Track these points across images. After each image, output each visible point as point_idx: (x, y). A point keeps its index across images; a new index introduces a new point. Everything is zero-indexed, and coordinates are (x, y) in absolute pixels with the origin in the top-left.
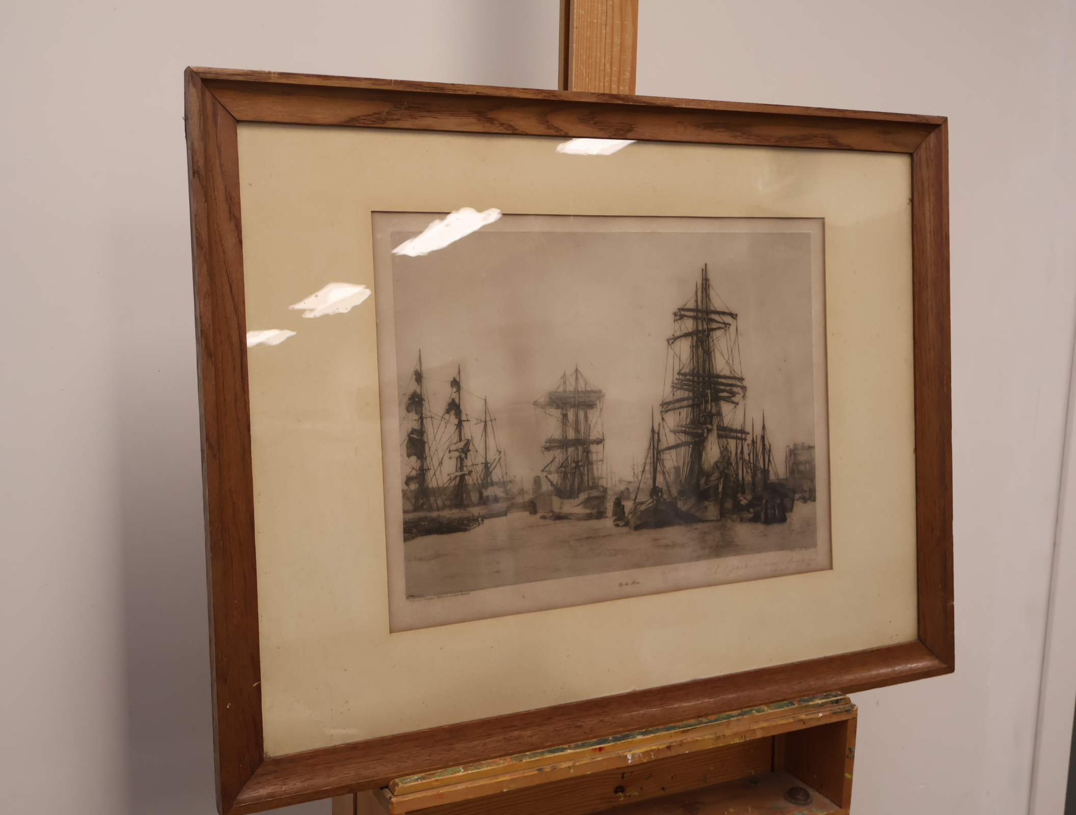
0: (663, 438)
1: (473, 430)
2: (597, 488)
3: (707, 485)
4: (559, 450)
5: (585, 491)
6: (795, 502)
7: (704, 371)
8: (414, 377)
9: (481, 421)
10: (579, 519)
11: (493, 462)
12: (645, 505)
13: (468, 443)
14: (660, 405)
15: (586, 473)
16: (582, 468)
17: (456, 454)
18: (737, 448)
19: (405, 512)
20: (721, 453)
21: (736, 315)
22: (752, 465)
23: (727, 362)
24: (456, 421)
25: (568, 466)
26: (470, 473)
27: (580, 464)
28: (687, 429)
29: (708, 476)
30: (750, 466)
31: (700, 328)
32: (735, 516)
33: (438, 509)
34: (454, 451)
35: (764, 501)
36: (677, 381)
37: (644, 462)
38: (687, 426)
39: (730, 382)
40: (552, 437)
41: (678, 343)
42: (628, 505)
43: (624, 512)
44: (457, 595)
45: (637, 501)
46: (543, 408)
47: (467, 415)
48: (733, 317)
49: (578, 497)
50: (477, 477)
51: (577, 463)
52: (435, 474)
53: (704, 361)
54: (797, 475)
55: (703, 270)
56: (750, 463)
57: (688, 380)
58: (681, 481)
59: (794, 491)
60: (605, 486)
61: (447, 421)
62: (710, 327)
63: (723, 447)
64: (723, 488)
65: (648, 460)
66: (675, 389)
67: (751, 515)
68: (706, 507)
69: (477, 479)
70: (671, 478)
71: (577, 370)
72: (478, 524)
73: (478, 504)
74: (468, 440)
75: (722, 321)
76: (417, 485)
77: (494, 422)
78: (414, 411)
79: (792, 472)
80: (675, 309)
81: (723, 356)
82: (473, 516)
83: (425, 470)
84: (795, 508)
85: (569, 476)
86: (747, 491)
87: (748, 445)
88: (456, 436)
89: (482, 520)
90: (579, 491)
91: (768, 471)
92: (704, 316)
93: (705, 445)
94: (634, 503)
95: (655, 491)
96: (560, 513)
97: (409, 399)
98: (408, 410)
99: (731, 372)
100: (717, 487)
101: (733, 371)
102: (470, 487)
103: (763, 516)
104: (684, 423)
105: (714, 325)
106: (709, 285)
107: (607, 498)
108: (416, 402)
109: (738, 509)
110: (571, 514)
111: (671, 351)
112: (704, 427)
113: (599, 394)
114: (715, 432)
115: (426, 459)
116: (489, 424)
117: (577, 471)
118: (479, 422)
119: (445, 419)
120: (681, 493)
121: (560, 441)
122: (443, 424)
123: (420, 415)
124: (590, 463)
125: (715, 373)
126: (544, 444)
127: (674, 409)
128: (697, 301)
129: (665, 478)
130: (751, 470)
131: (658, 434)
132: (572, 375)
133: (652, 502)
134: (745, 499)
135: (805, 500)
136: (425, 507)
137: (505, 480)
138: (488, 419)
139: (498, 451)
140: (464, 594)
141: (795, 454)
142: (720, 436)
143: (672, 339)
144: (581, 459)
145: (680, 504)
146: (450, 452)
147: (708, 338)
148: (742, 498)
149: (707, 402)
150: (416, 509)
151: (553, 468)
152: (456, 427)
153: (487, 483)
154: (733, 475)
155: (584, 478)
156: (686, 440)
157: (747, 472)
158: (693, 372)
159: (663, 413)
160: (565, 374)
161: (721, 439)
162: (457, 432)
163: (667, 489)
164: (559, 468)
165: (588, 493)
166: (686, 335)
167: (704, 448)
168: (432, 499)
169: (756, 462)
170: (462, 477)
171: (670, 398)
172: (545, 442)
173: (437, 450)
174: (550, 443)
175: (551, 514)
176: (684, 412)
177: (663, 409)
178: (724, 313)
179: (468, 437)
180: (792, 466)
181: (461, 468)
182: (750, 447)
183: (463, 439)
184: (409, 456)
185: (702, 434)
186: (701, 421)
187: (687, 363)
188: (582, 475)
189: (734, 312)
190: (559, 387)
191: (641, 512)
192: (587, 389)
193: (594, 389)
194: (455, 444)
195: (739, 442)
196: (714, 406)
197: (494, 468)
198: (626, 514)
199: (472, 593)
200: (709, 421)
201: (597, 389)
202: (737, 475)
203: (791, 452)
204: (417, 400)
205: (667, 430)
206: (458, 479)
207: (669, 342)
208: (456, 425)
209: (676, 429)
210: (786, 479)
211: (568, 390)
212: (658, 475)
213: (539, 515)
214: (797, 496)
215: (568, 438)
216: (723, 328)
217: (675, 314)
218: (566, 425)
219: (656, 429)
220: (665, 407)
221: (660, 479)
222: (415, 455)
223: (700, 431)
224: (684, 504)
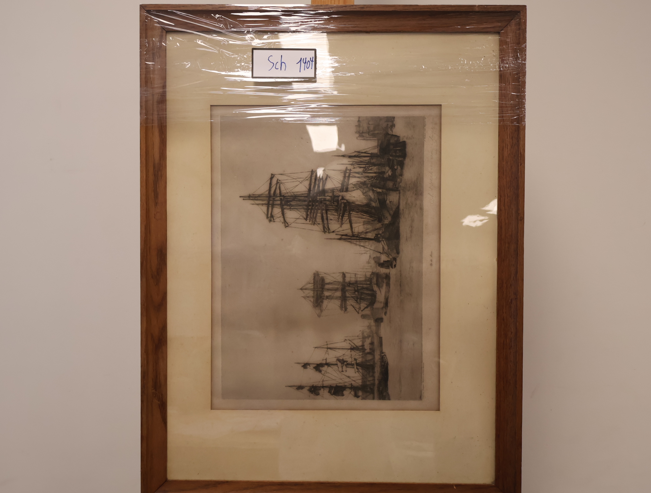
0: (345, 232)
1: (332, 357)
2: (372, 278)
3: (376, 201)
4: (347, 302)
5: (373, 287)
6: (394, 134)
7: (305, 201)
8: (300, 390)
9: (327, 351)
10: (389, 291)
11: (351, 344)
12: (384, 246)
13: (338, 360)
14: (325, 233)
15: (362, 285)
16: (359, 288)
17: (344, 367)
18: (355, 177)
19: (373, 399)
20: (358, 189)
21: (272, 174)
22: (367, 166)
23: (301, 183)
24: (326, 367)
25: (357, 297)
26: (355, 359)
27: (356, 289)
28: (341, 215)
29: (371, 200)
30: (367, 167)
31: (279, 202)
32: (398, 180)
33: (374, 380)
34: (342, 369)
35: (391, 158)
36: (311, 221)
37: (358, 246)
38: (339, 215)
39: (313, 181)
40: (340, 306)
41: (288, 220)
42: (384, 258)
43: (388, 261)
44: (423, 371)
45: (381, 251)
46: (322, 311)
47: (323, 360)
48: (273, 177)
49: (375, 292)
50: (358, 355)
51: (355, 291)
52: (354, 381)
53: (300, 200)
54: (376, 132)
55: (243, 199)
56: (366, 167)
57: (311, 213)
58: (372, 221)
59: (387, 134)
60: (370, 273)
61: (326, 372)
62: (278, 195)
63: (354, 188)
64: (380, 188)
65: (358, 243)
66: (316, 223)
67: (399, 168)
68: (390, 202)
69: (359, 355)
70: (369, 226)
71: (301, 289)
72: (385, 356)
73: (374, 355)
74: (337, 360)
75: (275, 186)
76: (360, 391)
77: (328, 343)
78: (319, 391)
79: (374, 135)
80: (267, 221)
81: (297, 186)
82: (380, 359)
83: (351, 386)
84: (398, 134)
85: (363, 296)
86: (383, 170)
87: (354, 168)
88: (334, 367)
89: (383, 353)
90: (372, 290)
91: (371, 154)
92: (272, 199)
93: (351, 201)
94: (383, 254)
95: (376, 239)
96: (384, 303)
97: (312, 393)
98: (318, 394)
99: (307, 180)
100: (378, 193)
101: (307, 178)
102: (364, 360)
103: (400, 159)
104: (337, 217)
105: (278, 191)
106: (253, 195)
107: (378, 272)
108: (314, 390)
109: (393, 178)
110: (385, 296)
111: (293, 225)
112: (340, 202)
113: (316, 275)
114: (344, 194)
115: (346, 386)
116: (329, 346)
117: (361, 291)
118: (327, 352)
119: (324, 373)
120: (380, 220)
121: (342, 301)
122: (327, 375)
123: (321, 388)
124: (356, 282)
125: (307, 193)
126: (343, 312)
127: (328, 224)
128: (263, 204)
129: (370, 232)
130: (370, 166)
131: (342, 235)
132: (304, 292)
133: (383, 241)
134: (388, 172)
135: (393, 126)
136: (372, 387)
137: (361, 337)
138: (326, 347)
139: (344, 341)
140: (423, 366)
141: (363, 133)
142: (347, 190)
143: (285, 224)
144: (354, 288)
145: (386, 222)
146: (342, 371)
147: (286, 196)
148: (387, 174)
149: (325, 200)
150: (372, 392)
151: (357, 306)
152: (329, 367)
153: (362, 349)
154: (372, 181)
155: (365, 287)
156: (348, 216)
157: (371, 170)
158: (306, 209)
159: (330, 231)
160: (303, 297)
161: (349, 189)
162: (332, 366)
163: (376, 231)
164: (358, 303)
165: (374, 284)
166: (283, 214)
167: (353, 203)
168: (368, 383)
169: (366, 163)
170: (358, 364)
171: (321, 226)
172: (342, 311)
173: (341, 379)
174: (343, 307)
175: (384, 309)
176: (330, 217)
177: (327, 231)
178: (270, 184)
179: (335, 360)
180: (371, 135)
181: (353, 365)
182: (355, 167)
183: (336, 363)
184: (343, 395)
185: (345, 203)
186: (336, 204)
187: (300, 213)
188: (363, 288)
189: (269, 176)
190: (310, 301)
191: (388, 249)
192: (313, 282)
193: (313, 278)
194: (338, 368)
195: (352, 175)
196: (327, 194)
197: (354, 344)
198: (389, 259)
199: (424, 361)
200: (336, 198)
201: (313, 276)
202: (372, 177)
203: (360, 136)
204: (313, 389)
205: (340, 229)
206: (358, 367)
207: (287, 226)
208: (328, 367)
209: (340, 223)
210: (378, 140)
211: (313, 295)
212: (367, 237)
213: (384, 316)
214: (390, 132)
215: (340, 296)
216: (280, 185)
217: (270, 221)
218: (333, 297)
219: (339, 237)
220: (326, 230)
221: (370, 235)
222: (343, 392)
223: (343, 205)
224: (386, 218)
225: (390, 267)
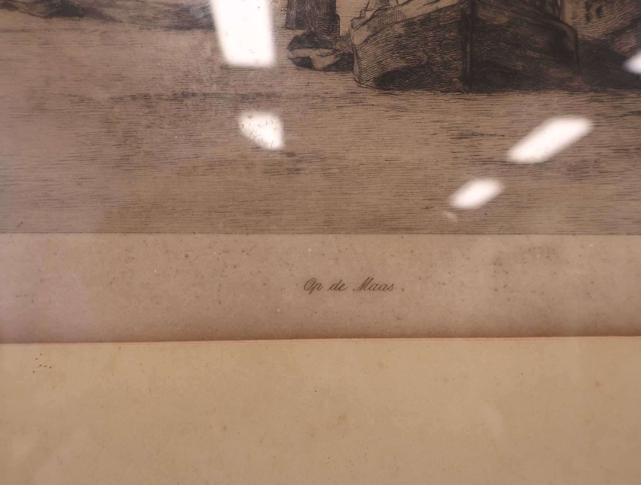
191: (409, 23)
198: (344, 27)
224: (593, 12)
225: (299, 32)
